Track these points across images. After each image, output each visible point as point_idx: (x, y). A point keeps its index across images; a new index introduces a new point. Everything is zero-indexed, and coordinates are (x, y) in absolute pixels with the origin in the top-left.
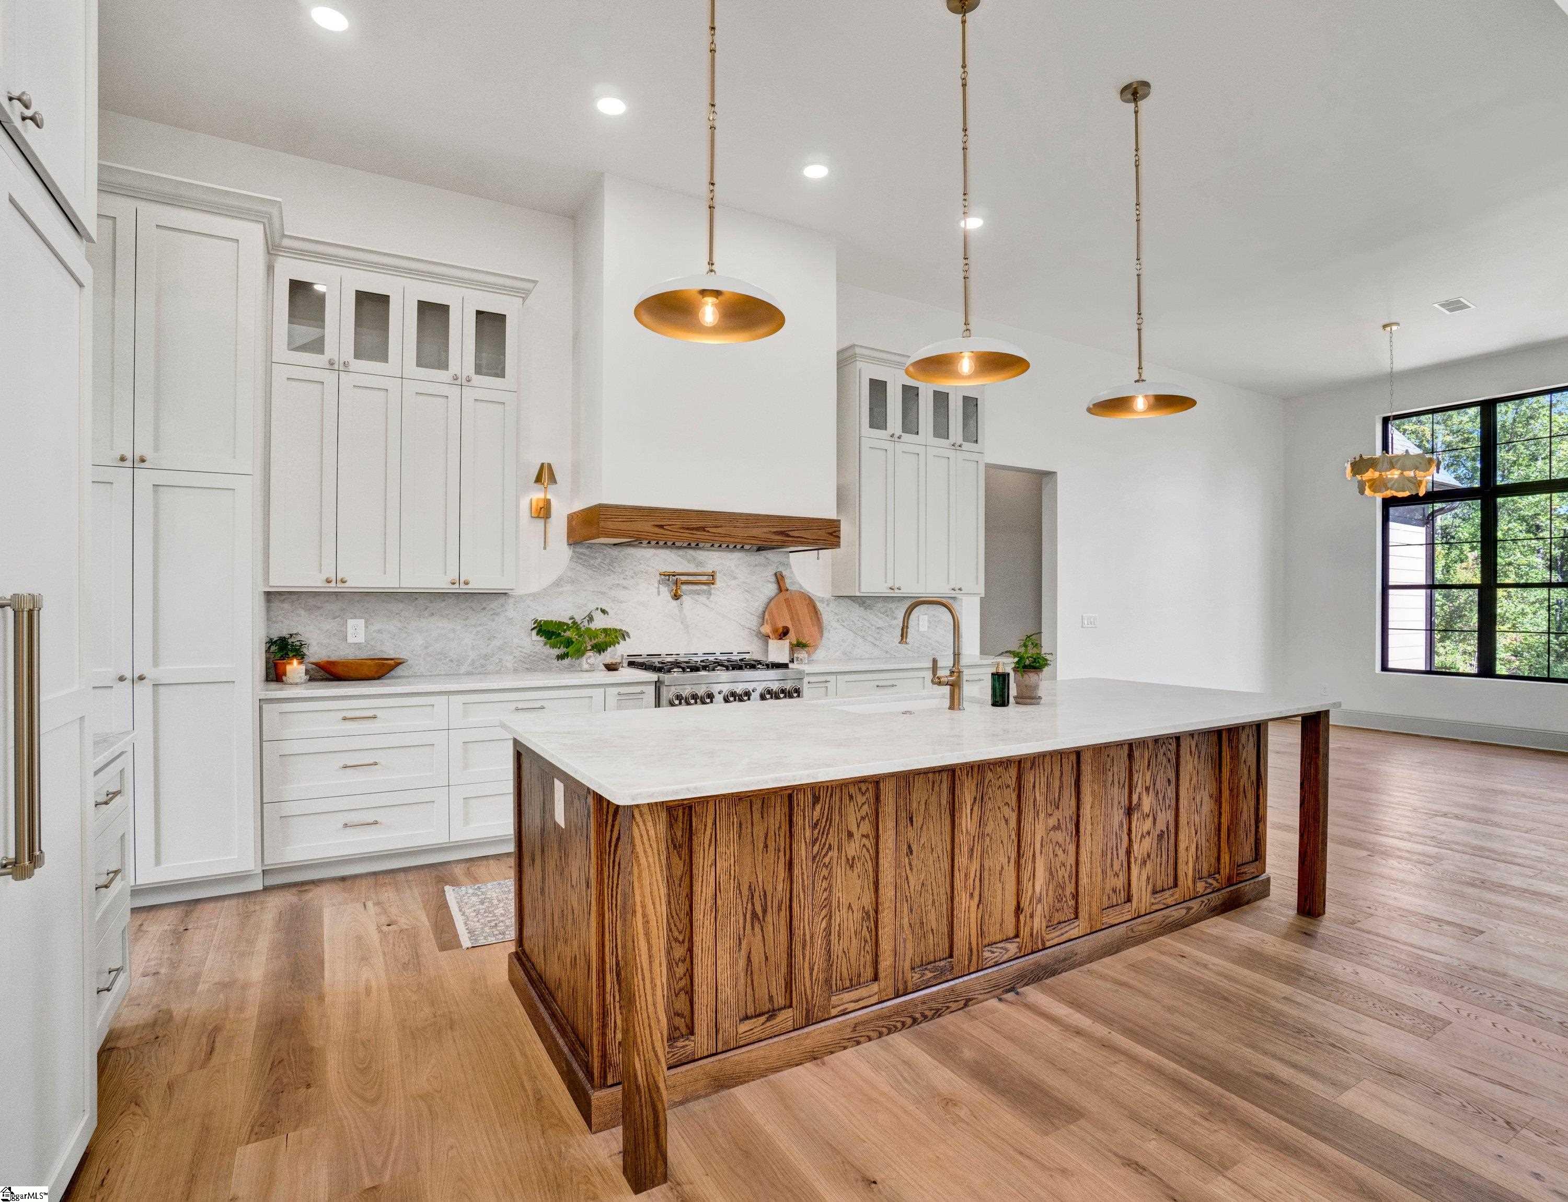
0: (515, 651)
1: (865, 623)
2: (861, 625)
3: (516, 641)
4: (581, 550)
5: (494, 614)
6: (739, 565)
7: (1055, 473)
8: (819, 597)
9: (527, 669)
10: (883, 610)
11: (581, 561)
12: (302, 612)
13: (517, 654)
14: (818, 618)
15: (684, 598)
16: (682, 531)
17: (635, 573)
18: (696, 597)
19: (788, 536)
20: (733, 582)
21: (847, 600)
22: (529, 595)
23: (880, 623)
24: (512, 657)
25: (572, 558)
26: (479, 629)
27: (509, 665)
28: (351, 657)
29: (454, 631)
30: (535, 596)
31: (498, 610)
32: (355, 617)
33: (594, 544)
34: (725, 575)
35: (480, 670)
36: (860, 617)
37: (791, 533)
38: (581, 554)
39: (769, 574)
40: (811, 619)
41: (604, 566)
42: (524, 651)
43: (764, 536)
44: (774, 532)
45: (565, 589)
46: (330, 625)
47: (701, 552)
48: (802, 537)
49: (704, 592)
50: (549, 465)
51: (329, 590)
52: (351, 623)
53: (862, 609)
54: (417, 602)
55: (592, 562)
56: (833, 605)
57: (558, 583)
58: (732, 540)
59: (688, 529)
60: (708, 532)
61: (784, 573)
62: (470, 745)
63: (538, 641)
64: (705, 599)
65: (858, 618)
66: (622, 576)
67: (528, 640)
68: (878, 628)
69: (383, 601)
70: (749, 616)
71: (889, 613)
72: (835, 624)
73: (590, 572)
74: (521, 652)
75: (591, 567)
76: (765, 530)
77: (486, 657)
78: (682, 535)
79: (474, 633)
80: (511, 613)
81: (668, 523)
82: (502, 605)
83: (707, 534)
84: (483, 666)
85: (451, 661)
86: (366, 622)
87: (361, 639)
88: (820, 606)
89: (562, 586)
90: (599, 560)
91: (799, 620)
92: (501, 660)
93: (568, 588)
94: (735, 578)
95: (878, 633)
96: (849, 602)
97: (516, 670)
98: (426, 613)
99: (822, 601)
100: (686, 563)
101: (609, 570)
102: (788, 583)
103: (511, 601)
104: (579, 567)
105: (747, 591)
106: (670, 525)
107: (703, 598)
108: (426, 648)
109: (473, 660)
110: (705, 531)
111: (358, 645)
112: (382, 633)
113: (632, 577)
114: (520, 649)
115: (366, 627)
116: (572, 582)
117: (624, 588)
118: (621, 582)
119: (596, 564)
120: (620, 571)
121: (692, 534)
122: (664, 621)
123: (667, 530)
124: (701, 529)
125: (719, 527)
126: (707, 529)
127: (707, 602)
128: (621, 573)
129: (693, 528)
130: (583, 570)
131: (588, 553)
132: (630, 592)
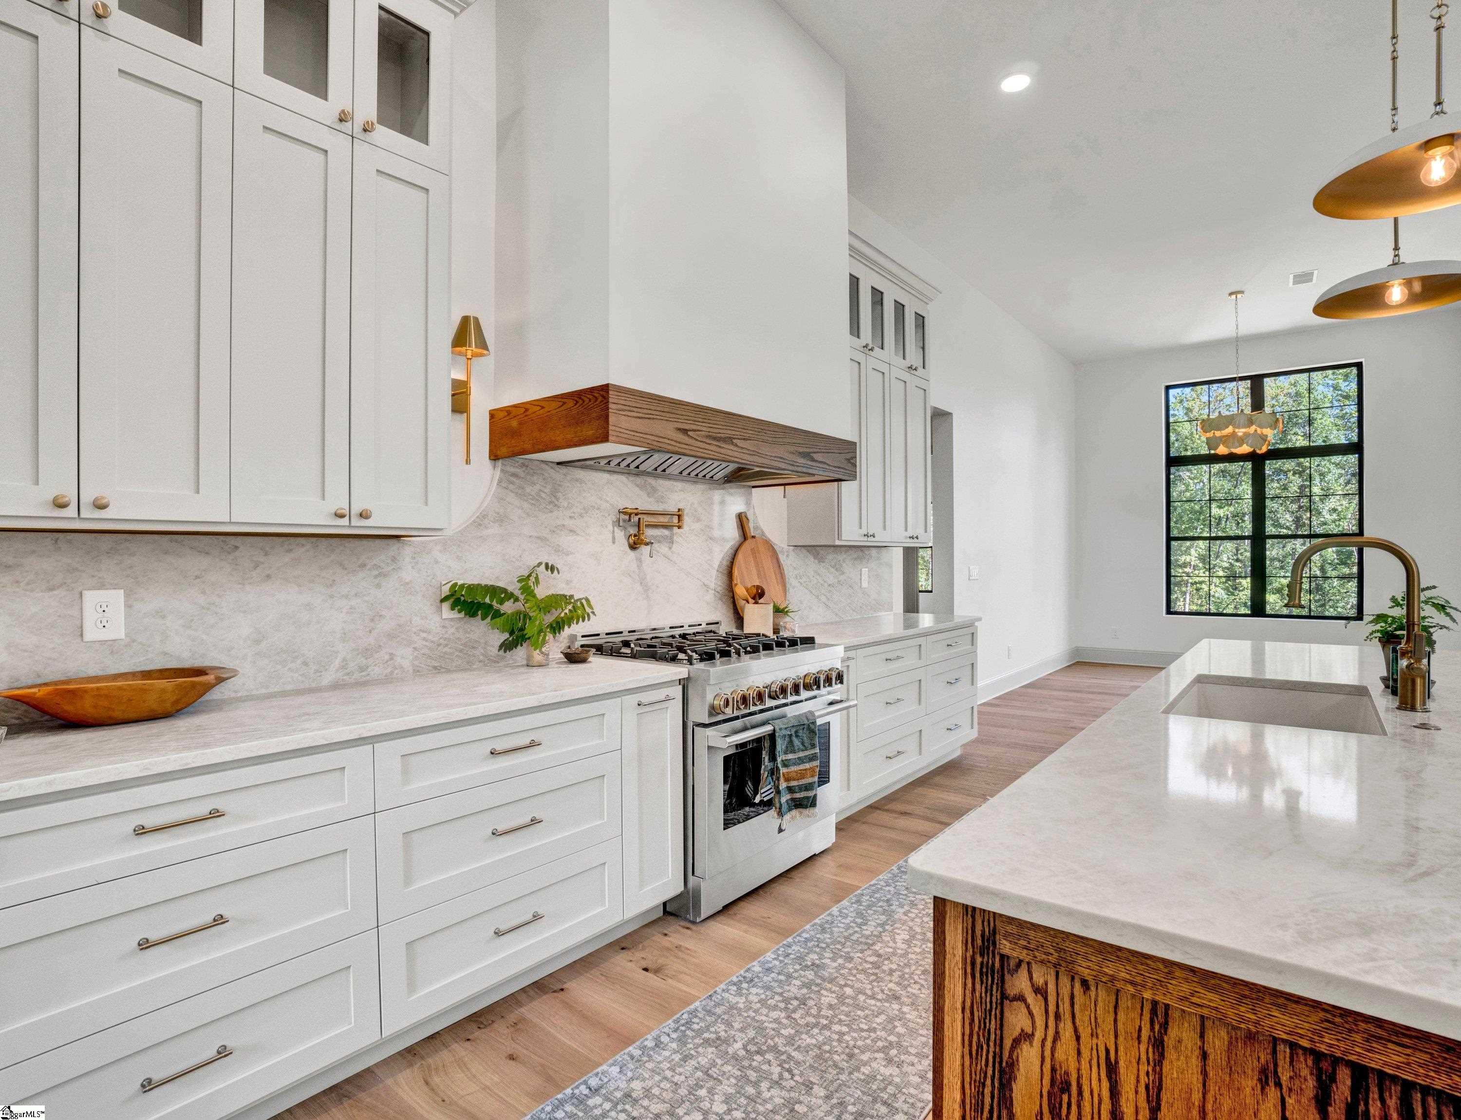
0: (415, 638)
1: (819, 579)
2: (816, 581)
3: (416, 620)
4: (512, 470)
5: (380, 575)
6: (702, 502)
7: (950, 414)
9: (435, 668)
10: (833, 563)
11: (511, 487)
13: (419, 644)
14: (782, 574)
15: (644, 547)
16: (708, 441)
17: (584, 509)
18: (659, 546)
20: (698, 526)
21: (803, 551)
23: (831, 580)
24: (411, 649)
25: (500, 481)
26: (354, 602)
27: (406, 664)
28: (93, 670)
29: (308, 606)
30: (445, 544)
31: (387, 569)
32: (102, 586)
33: (530, 460)
35: (357, 675)
36: (815, 572)
37: (815, 456)
38: (514, 475)
40: (775, 575)
41: (543, 495)
42: (430, 637)
45: (490, 531)
47: (661, 482)
49: (665, 538)
50: (476, 320)
51: (58, 524)
52: (92, 598)
53: (816, 561)
54: (237, 553)
55: (528, 490)
56: (791, 556)
57: (480, 522)
59: (715, 439)
60: (736, 445)
61: (748, 516)
62: (415, 836)
63: (452, 619)
64: (667, 549)
65: (813, 573)
66: (568, 513)
67: (436, 618)
68: (829, 585)
69: (166, 553)
70: (713, 572)
71: (837, 567)
72: (793, 581)
73: (526, 505)
74: (425, 639)
75: (527, 497)
77: (367, 652)
78: (707, 446)
79: (344, 610)
80: (408, 573)
81: (694, 427)
82: (394, 559)
83: (735, 449)
84: (362, 669)
85: (305, 664)
86: (127, 596)
87: (117, 631)
88: (781, 559)
89: (486, 528)
90: (538, 487)
91: (765, 577)
92: (392, 656)
93: (493, 530)
94: (698, 520)
95: (830, 591)
96: (806, 553)
97: (417, 672)
100: (644, 495)
101: (551, 502)
102: (751, 527)
103: (409, 551)
104: (511, 497)
106: (695, 431)
107: (664, 549)
108: (257, 642)
109: (344, 660)
110: (732, 443)
111: (111, 646)
112: (164, 617)
113: (581, 515)
114: (424, 635)
115: (128, 606)
116: (501, 519)
117: (572, 531)
118: (568, 522)
119: (533, 493)
120: (566, 505)
121: (720, 447)
122: (621, 581)
123: (692, 437)
124: (729, 440)
125: (747, 440)
126: (735, 441)
127: (669, 554)
128: (568, 508)
129: (721, 438)
130: (517, 502)
131: (522, 475)
132: (578, 538)
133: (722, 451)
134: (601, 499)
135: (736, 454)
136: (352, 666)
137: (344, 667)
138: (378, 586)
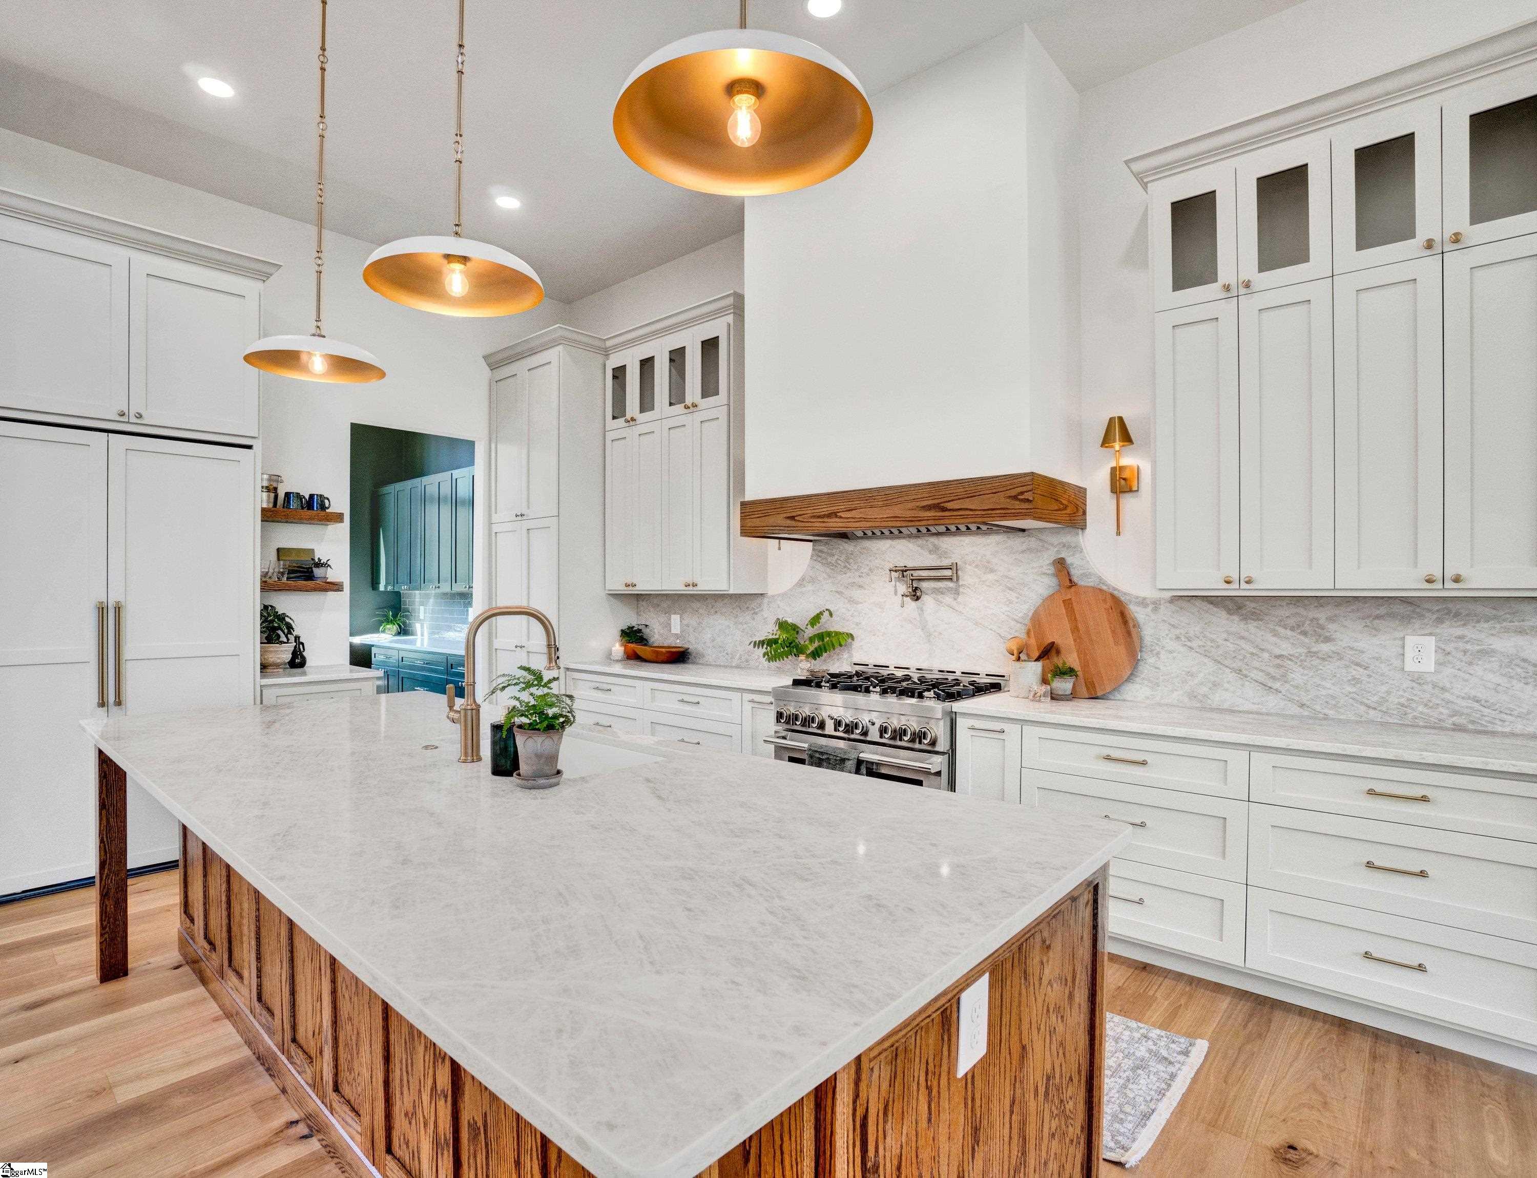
1: (1242, 643)
2: (1232, 647)
4: (820, 548)
5: (754, 613)
6: (997, 552)
8: (1137, 597)
10: (1292, 622)
11: (819, 559)
12: (652, 609)
14: (1129, 633)
15: (925, 598)
16: (812, 520)
17: (870, 569)
18: (940, 597)
19: (944, 509)
20: (991, 577)
21: (1198, 603)
22: (779, 595)
23: (1285, 648)
25: (812, 556)
26: (745, 625)
29: (729, 627)
30: (784, 595)
32: (675, 613)
34: (977, 566)
35: (745, 663)
36: (1229, 633)
37: (949, 505)
38: (821, 551)
39: (1046, 560)
40: (1113, 632)
41: (839, 562)
43: (909, 514)
44: (923, 507)
45: (806, 589)
46: (663, 618)
48: (967, 509)
49: (949, 589)
51: (688, 592)
52: (673, 617)
53: (1236, 618)
54: (707, 601)
55: (829, 560)
56: (1166, 611)
57: (801, 583)
58: (869, 524)
59: (819, 517)
60: (841, 517)
61: (1069, 560)
62: (655, 725)
64: (950, 600)
65: (1225, 636)
66: (857, 574)
68: (1278, 657)
69: (689, 600)
70: (1013, 623)
71: (1307, 627)
72: (1171, 645)
73: (828, 570)
75: (829, 564)
76: (910, 505)
77: (749, 653)
79: (742, 629)
80: (766, 613)
82: (760, 605)
83: (842, 520)
84: (747, 660)
86: (680, 617)
88: (1138, 613)
89: (803, 587)
90: (836, 557)
91: (1088, 632)
93: (810, 587)
94: (992, 571)
95: (1279, 666)
96: (1206, 606)
98: (712, 611)
99: (1143, 603)
101: (845, 567)
102: (1076, 573)
103: (766, 600)
104: (818, 566)
105: (1010, 589)
106: (801, 515)
107: (948, 599)
108: (712, 641)
109: (741, 654)
110: (836, 516)
111: (677, 636)
112: (687, 628)
113: (868, 575)
115: (681, 621)
116: (813, 580)
117: (860, 587)
118: (857, 580)
119: (833, 562)
120: (856, 568)
121: (824, 522)
122: (902, 626)
123: (799, 521)
124: (834, 515)
125: (852, 510)
126: (838, 514)
127: (954, 604)
128: (856, 570)
129: (825, 515)
130: (822, 569)
131: (826, 550)
132: (866, 592)
133: (827, 525)
134: (884, 560)
135: (841, 525)
136: (743, 659)
137: (740, 658)
138: (754, 619)
